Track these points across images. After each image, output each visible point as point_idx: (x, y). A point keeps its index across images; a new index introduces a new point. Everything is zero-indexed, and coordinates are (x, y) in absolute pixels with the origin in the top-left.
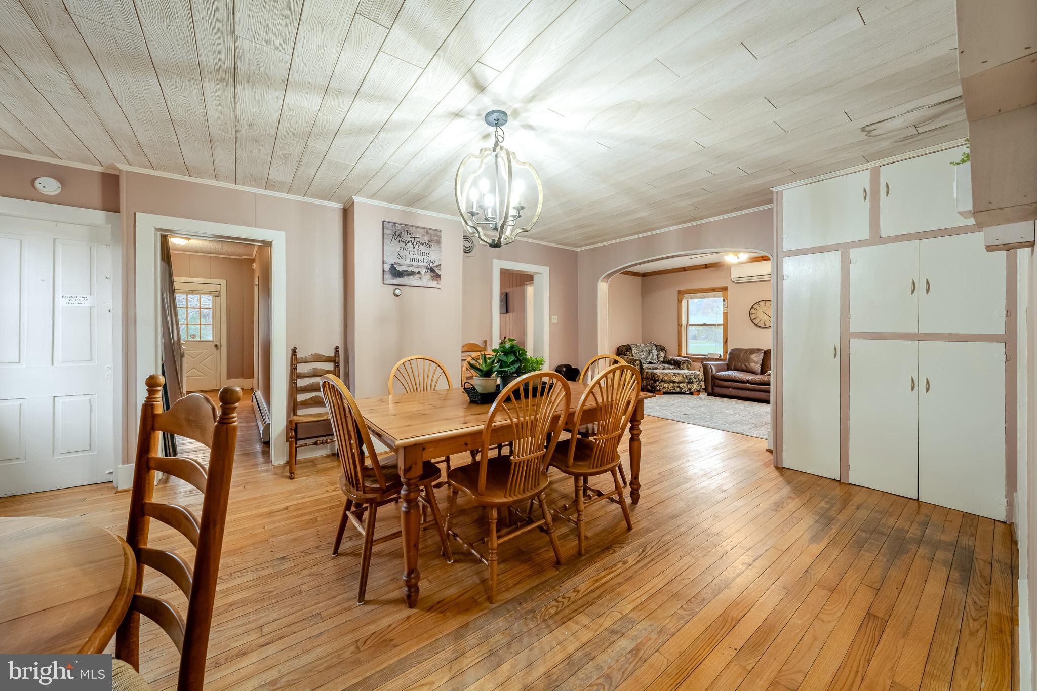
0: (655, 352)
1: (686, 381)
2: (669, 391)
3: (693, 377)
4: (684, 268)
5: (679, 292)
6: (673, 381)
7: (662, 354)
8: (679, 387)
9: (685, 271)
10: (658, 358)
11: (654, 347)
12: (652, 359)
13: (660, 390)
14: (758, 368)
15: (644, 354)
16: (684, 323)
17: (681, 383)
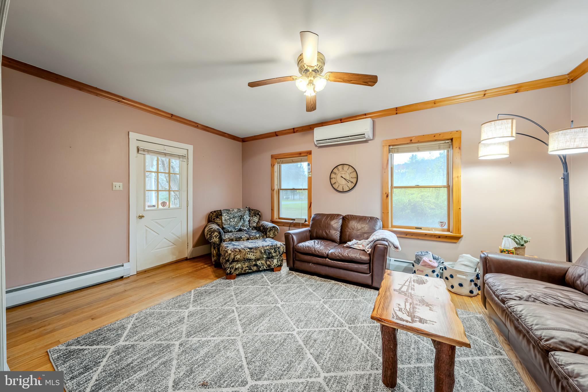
0: (247, 218)
1: (265, 256)
2: (243, 272)
3: (273, 251)
4: (275, 132)
5: (272, 157)
6: (247, 259)
7: (256, 219)
8: (256, 265)
9: (277, 135)
10: (249, 223)
11: (247, 212)
12: (243, 226)
13: (230, 273)
14: (336, 235)
15: (236, 220)
16: (276, 188)
17: (258, 260)
